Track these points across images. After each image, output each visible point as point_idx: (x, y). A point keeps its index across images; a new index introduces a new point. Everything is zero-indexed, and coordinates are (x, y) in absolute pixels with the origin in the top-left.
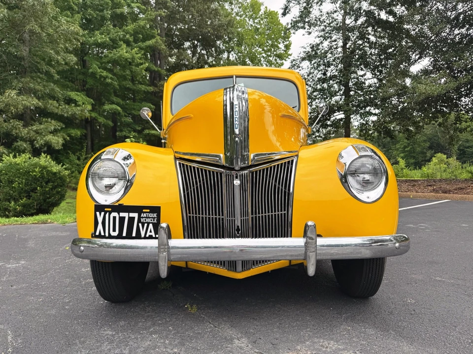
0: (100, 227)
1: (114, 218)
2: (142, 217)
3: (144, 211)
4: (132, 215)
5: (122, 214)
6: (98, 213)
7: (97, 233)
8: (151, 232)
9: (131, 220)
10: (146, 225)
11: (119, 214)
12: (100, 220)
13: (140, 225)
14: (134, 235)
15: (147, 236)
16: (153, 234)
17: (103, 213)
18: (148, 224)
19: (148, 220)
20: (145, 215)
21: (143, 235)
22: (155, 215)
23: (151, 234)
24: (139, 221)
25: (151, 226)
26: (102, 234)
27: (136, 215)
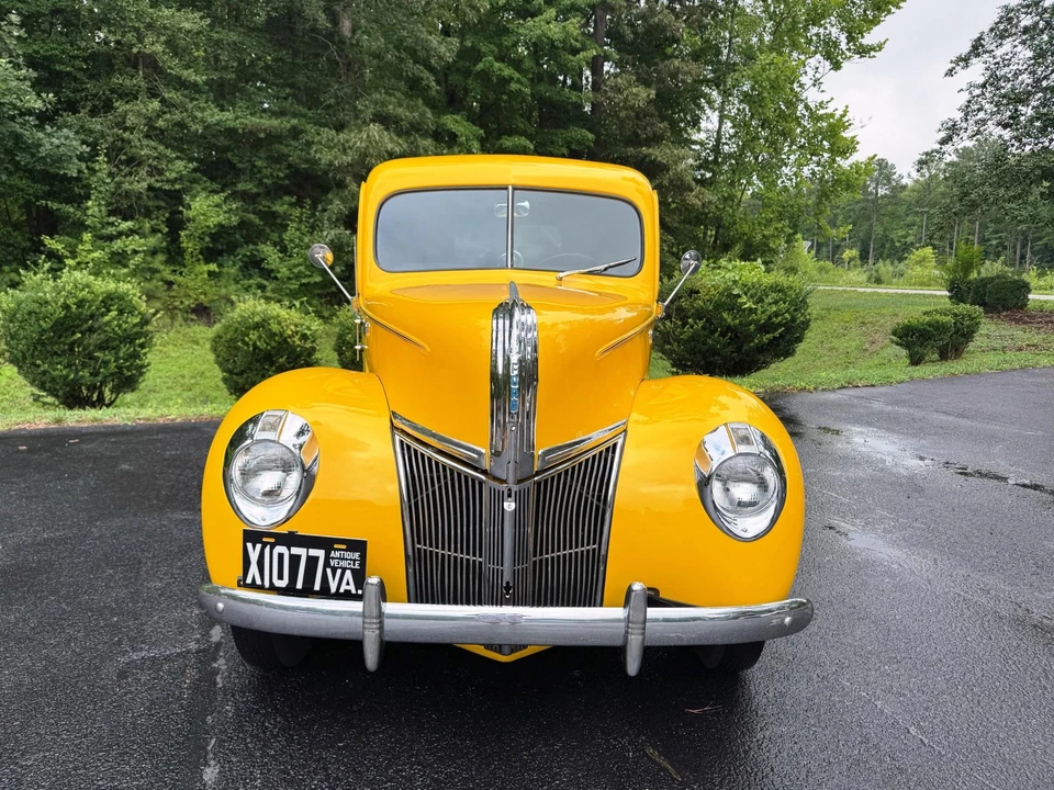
0: (254, 569)
1: (281, 556)
2: (333, 558)
3: (336, 546)
4: (313, 552)
5: (295, 551)
6: (249, 545)
7: (249, 581)
8: (348, 584)
9: (312, 561)
10: (339, 571)
11: (289, 550)
12: (254, 557)
13: (329, 571)
14: (317, 587)
15: (342, 591)
16: (352, 588)
17: (259, 546)
18: (344, 570)
19: (344, 564)
20: (337, 554)
21: (333, 590)
22: (356, 555)
23: (348, 588)
24: (327, 564)
25: (348, 574)
26: (259, 582)
27: (320, 553)
